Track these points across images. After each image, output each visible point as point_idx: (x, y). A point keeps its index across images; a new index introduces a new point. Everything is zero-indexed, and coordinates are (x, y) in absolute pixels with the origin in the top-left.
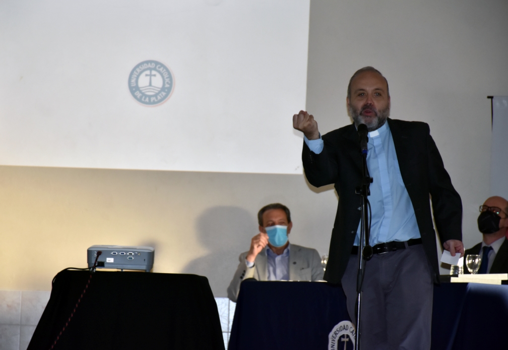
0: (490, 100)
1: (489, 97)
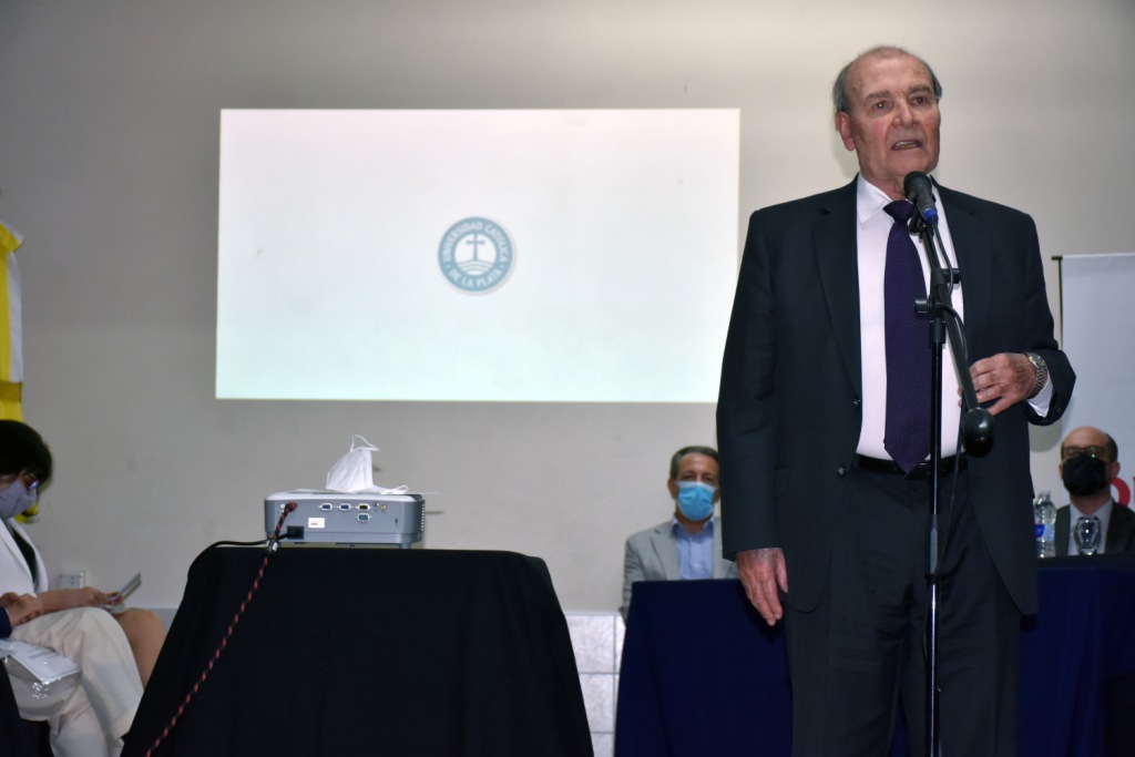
0: (1057, 262)
1: (1054, 258)
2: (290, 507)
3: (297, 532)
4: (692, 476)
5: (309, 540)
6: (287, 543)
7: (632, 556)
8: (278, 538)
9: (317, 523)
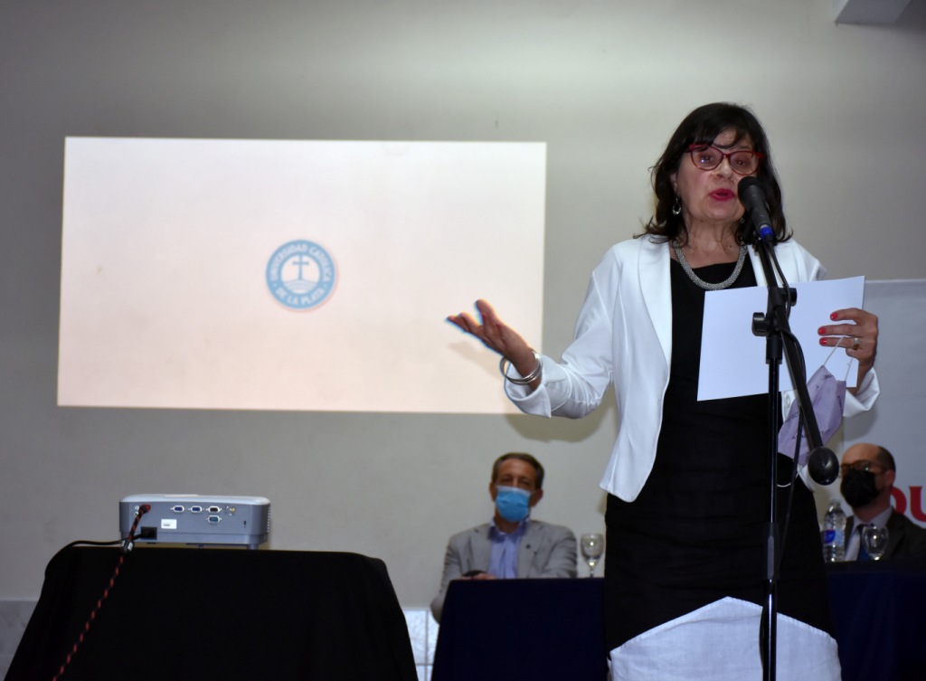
2: (145, 509)
3: (151, 533)
4: (508, 480)
5: (161, 540)
6: (141, 542)
7: (452, 556)
8: (133, 538)
9: (169, 524)
